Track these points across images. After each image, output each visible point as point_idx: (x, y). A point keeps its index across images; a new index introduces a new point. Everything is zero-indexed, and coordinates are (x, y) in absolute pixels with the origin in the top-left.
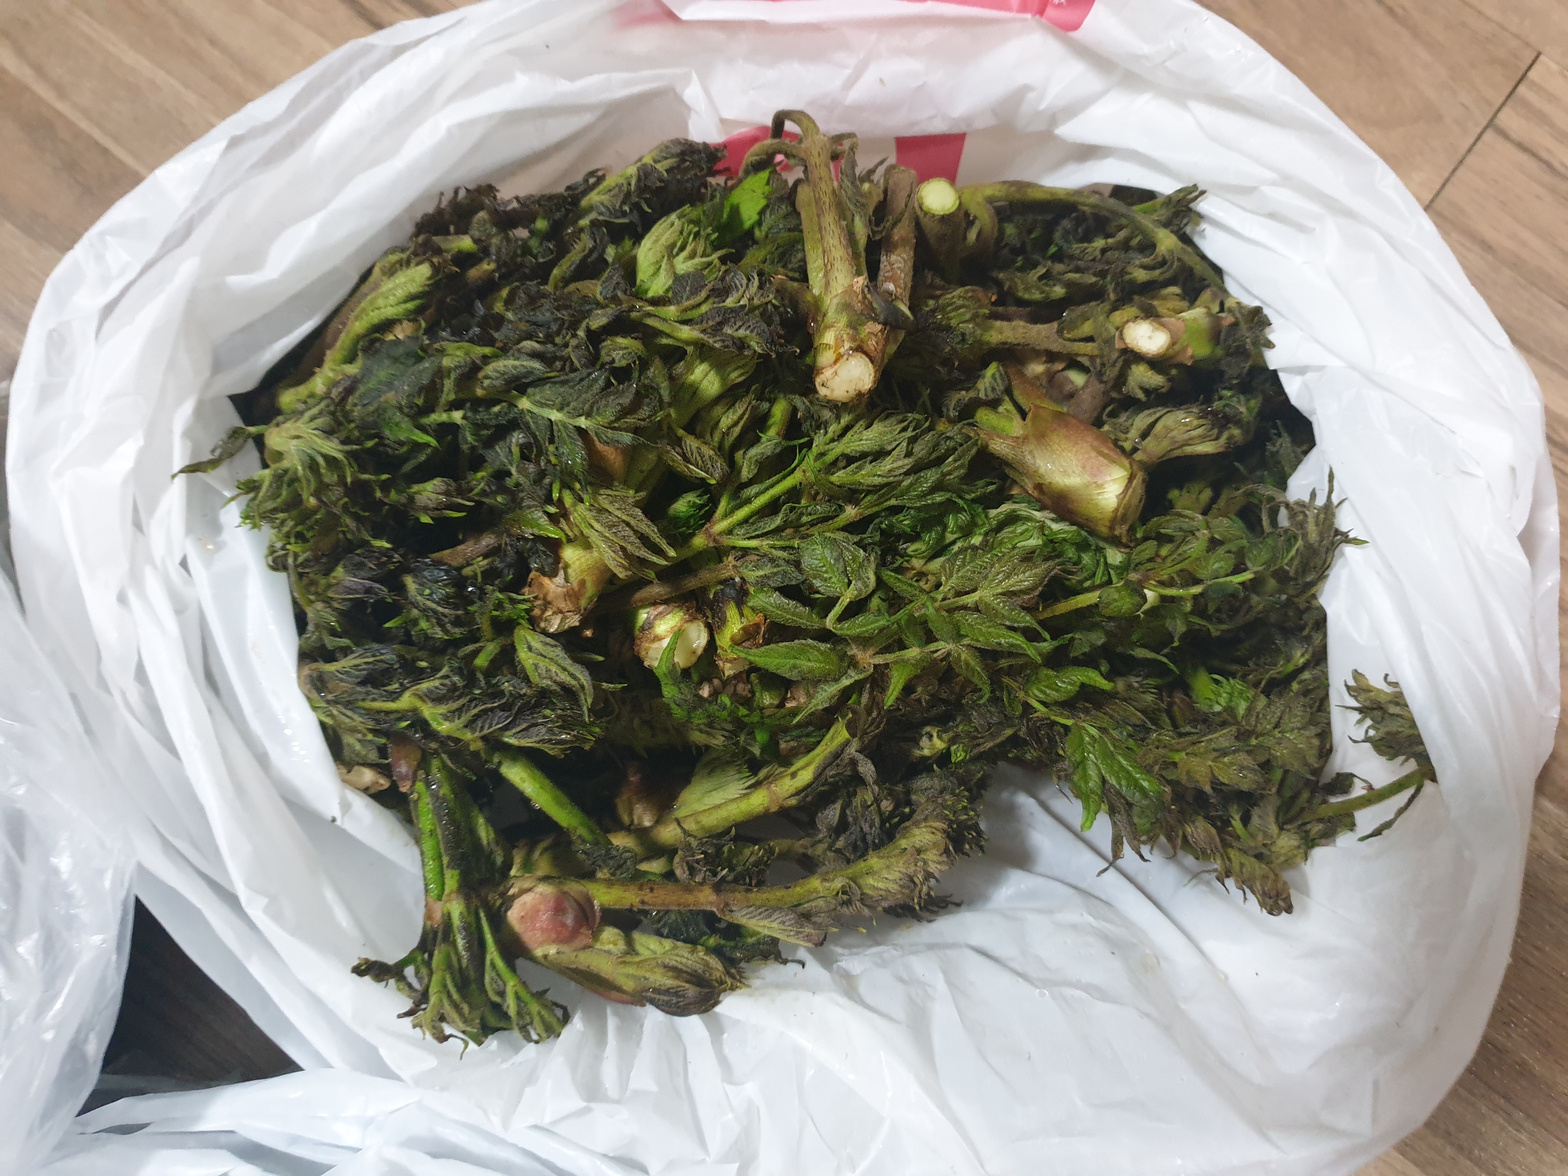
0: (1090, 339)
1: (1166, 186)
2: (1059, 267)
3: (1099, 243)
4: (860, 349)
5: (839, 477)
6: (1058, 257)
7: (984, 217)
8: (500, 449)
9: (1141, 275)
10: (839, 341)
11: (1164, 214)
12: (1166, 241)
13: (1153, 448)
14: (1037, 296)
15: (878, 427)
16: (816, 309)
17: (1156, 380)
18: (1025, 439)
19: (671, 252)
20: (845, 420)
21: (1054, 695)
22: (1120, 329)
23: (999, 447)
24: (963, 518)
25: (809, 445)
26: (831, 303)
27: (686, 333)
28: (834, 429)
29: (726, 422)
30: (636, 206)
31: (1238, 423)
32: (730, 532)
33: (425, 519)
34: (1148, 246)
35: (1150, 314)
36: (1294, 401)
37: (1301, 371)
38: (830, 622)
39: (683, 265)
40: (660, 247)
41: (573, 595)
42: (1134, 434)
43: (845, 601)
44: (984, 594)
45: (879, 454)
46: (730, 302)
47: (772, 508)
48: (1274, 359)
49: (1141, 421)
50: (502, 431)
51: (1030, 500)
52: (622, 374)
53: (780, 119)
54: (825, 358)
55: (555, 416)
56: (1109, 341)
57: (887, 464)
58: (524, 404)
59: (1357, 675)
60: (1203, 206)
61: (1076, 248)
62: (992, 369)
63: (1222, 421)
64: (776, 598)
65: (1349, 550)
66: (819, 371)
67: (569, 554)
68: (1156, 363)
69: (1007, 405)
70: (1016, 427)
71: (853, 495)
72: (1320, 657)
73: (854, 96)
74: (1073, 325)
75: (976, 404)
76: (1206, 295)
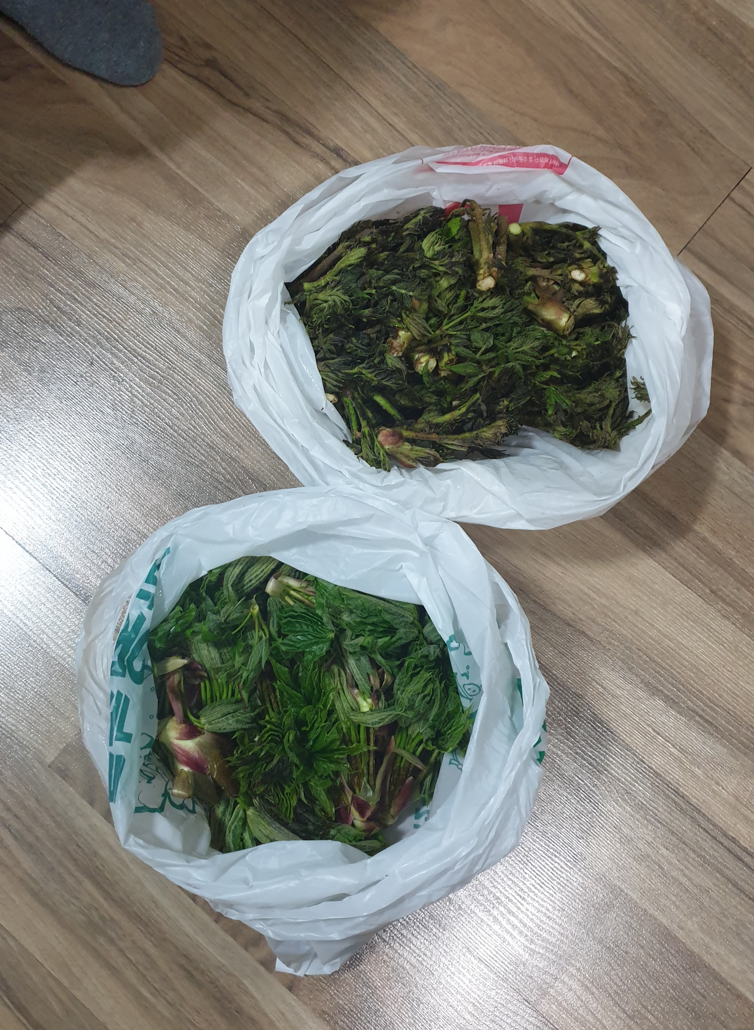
0: (561, 275)
1: (590, 226)
2: (552, 251)
3: (566, 244)
4: (491, 275)
5: (481, 314)
6: (553, 247)
7: (529, 233)
8: (384, 302)
9: (578, 256)
10: (485, 273)
11: (587, 235)
12: (587, 245)
13: (580, 310)
14: (544, 260)
15: (494, 299)
16: (477, 263)
17: (581, 289)
18: (539, 305)
19: (433, 244)
20: (484, 297)
21: (543, 379)
22: (570, 272)
23: (530, 307)
24: (519, 329)
25: (472, 305)
26: (482, 261)
27: (441, 269)
28: (481, 299)
29: (448, 296)
30: (422, 229)
31: (608, 303)
32: (447, 330)
33: (365, 320)
34: (581, 246)
35: (581, 268)
36: (624, 296)
37: (627, 287)
38: (478, 356)
39: (437, 248)
40: (430, 242)
41: (401, 346)
42: (574, 306)
43: (483, 349)
44: (525, 348)
45: (494, 308)
46: (453, 260)
47: (461, 323)
48: (618, 283)
49: (577, 302)
50: (386, 296)
51: (539, 324)
52: (424, 280)
53: (466, 201)
54: (480, 277)
55: (403, 291)
56: (567, 276)
57: (497, 310)
58: (394, 288)
59: (634, 378)
60: (600, 232)
61: (559, 245)
62: (529, 283)
63: (602, 303)
64: (462, 348)
65: (633, 340)
66: (478, 281)
67: (402, 333)
68: (582, 283)
69: (533, 295)
70: (536, 301)
71: (485, 320)
72: (624, 375)
73: (489, 194)
74: (556, 270)
75: (524, 294)
76: (599, 262)
